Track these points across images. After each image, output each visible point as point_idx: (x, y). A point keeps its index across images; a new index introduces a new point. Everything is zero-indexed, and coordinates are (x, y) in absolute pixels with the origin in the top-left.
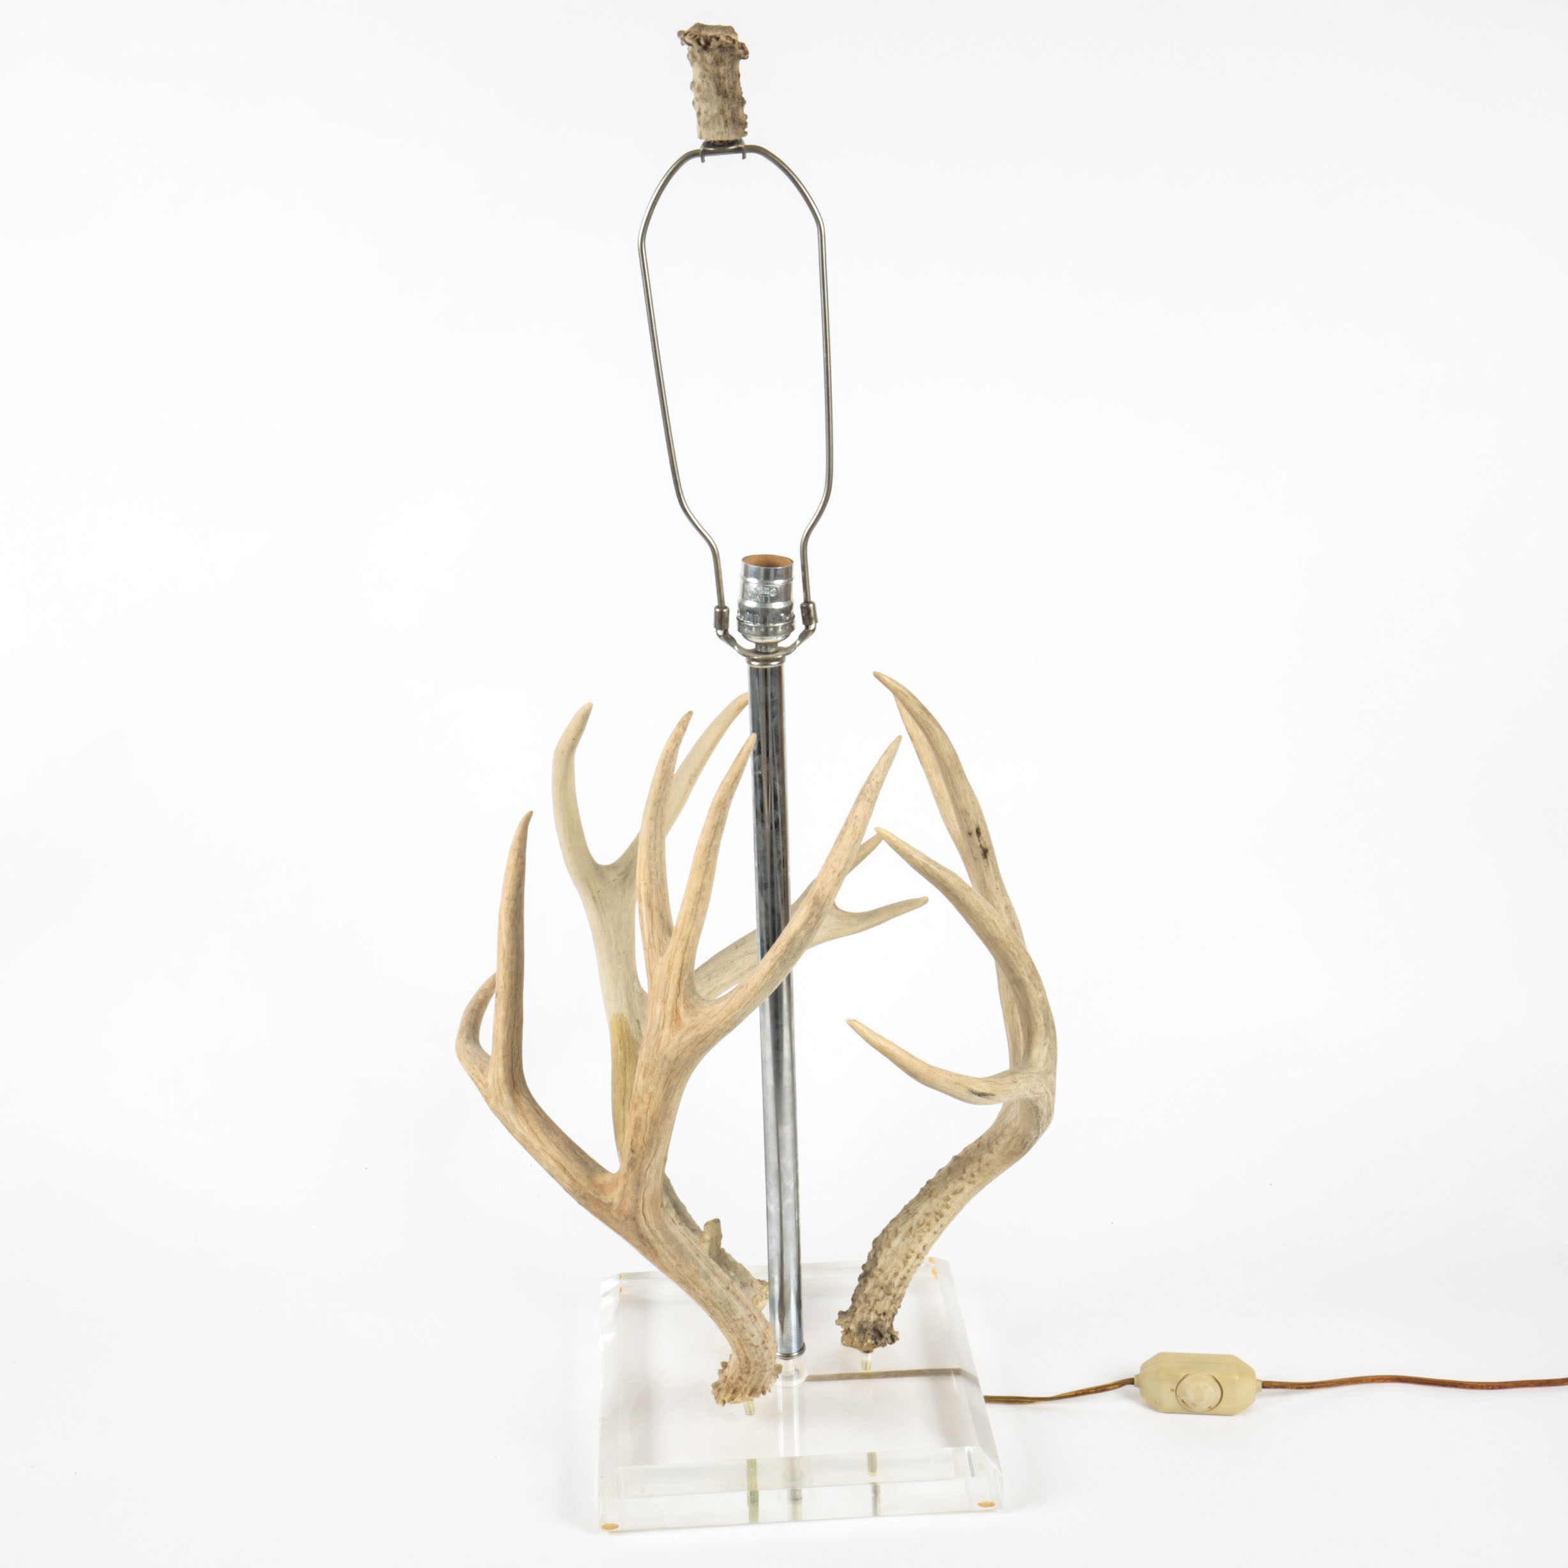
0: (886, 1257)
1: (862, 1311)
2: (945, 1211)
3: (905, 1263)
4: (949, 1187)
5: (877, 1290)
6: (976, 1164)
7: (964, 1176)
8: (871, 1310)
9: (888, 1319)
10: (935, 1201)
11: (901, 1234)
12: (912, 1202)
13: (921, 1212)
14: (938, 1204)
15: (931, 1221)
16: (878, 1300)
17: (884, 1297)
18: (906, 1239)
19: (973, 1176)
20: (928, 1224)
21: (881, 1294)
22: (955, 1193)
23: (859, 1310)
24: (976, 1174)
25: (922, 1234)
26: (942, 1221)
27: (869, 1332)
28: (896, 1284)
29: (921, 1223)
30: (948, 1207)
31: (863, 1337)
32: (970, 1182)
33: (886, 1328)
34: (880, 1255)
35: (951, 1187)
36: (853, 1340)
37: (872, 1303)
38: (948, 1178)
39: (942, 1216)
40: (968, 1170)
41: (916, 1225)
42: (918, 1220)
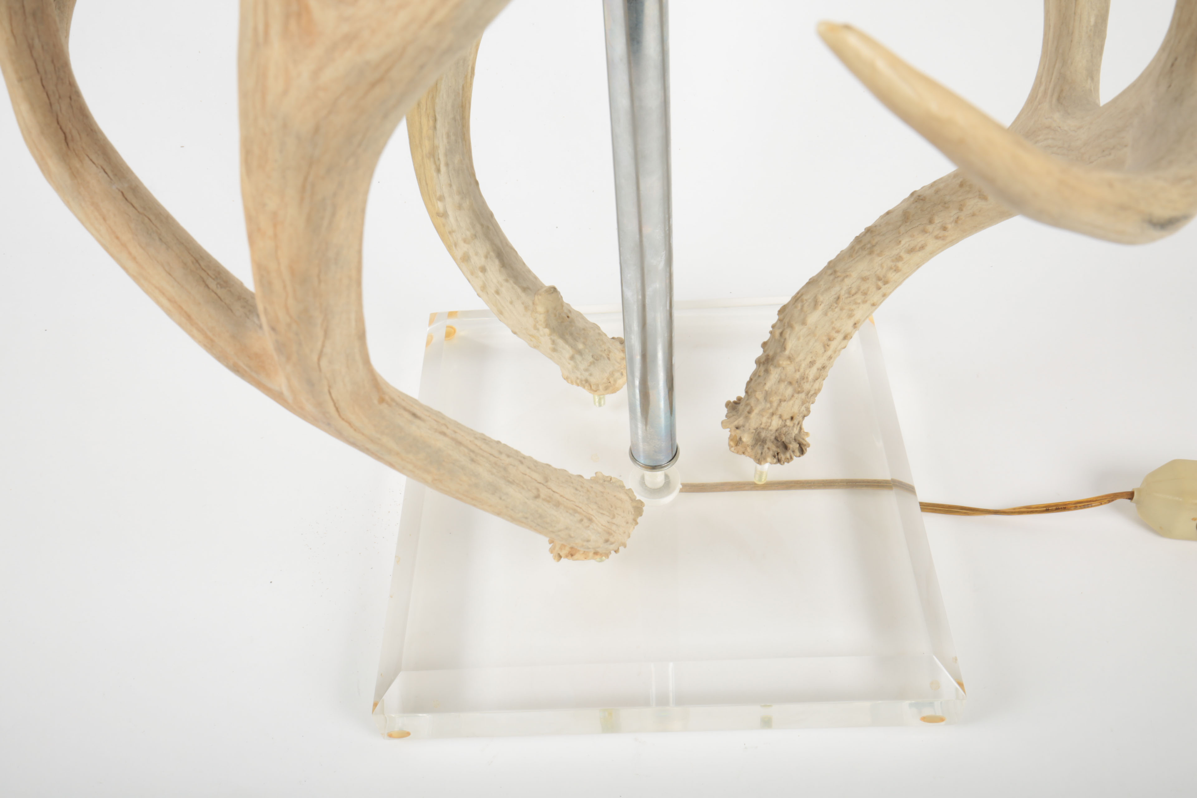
0: (799, 339)
1: (761, 414)
2: (892, 276)
3: (826, 346)
4: (903, 242)
5: (782, 386)
6: (954, 212)
7: (930, 228)
8: (773, 414)
9: (797, 423)
10: (878, 260)
11: (823, 305)
12: (841, 258)
13: (854, 275)
14: (882, 266)
15: (868, 288)
16: (785, 401)
17: (793, 396)
18: (830, 313)
19: (945, 229)
20: (865, 294)
21: (789, 391)
22: (911, 251)
23: (756, 411)
24: (949, 226)
25: (854, 307)
26: (885, 288)
27: (769, 444)
28: (811, 378)
29: (853, 291)
30: (897, 270)
31: (760, 452)
32: (937, 238)
33: (793, 435)
34: (790, 335)
35: (906, 242)
36: (746, 449)
37: (775, 404)
38: (902, 229)
39: (886, 283)
40: (937, 220)
41: (846, 295)
42: (850, 288)
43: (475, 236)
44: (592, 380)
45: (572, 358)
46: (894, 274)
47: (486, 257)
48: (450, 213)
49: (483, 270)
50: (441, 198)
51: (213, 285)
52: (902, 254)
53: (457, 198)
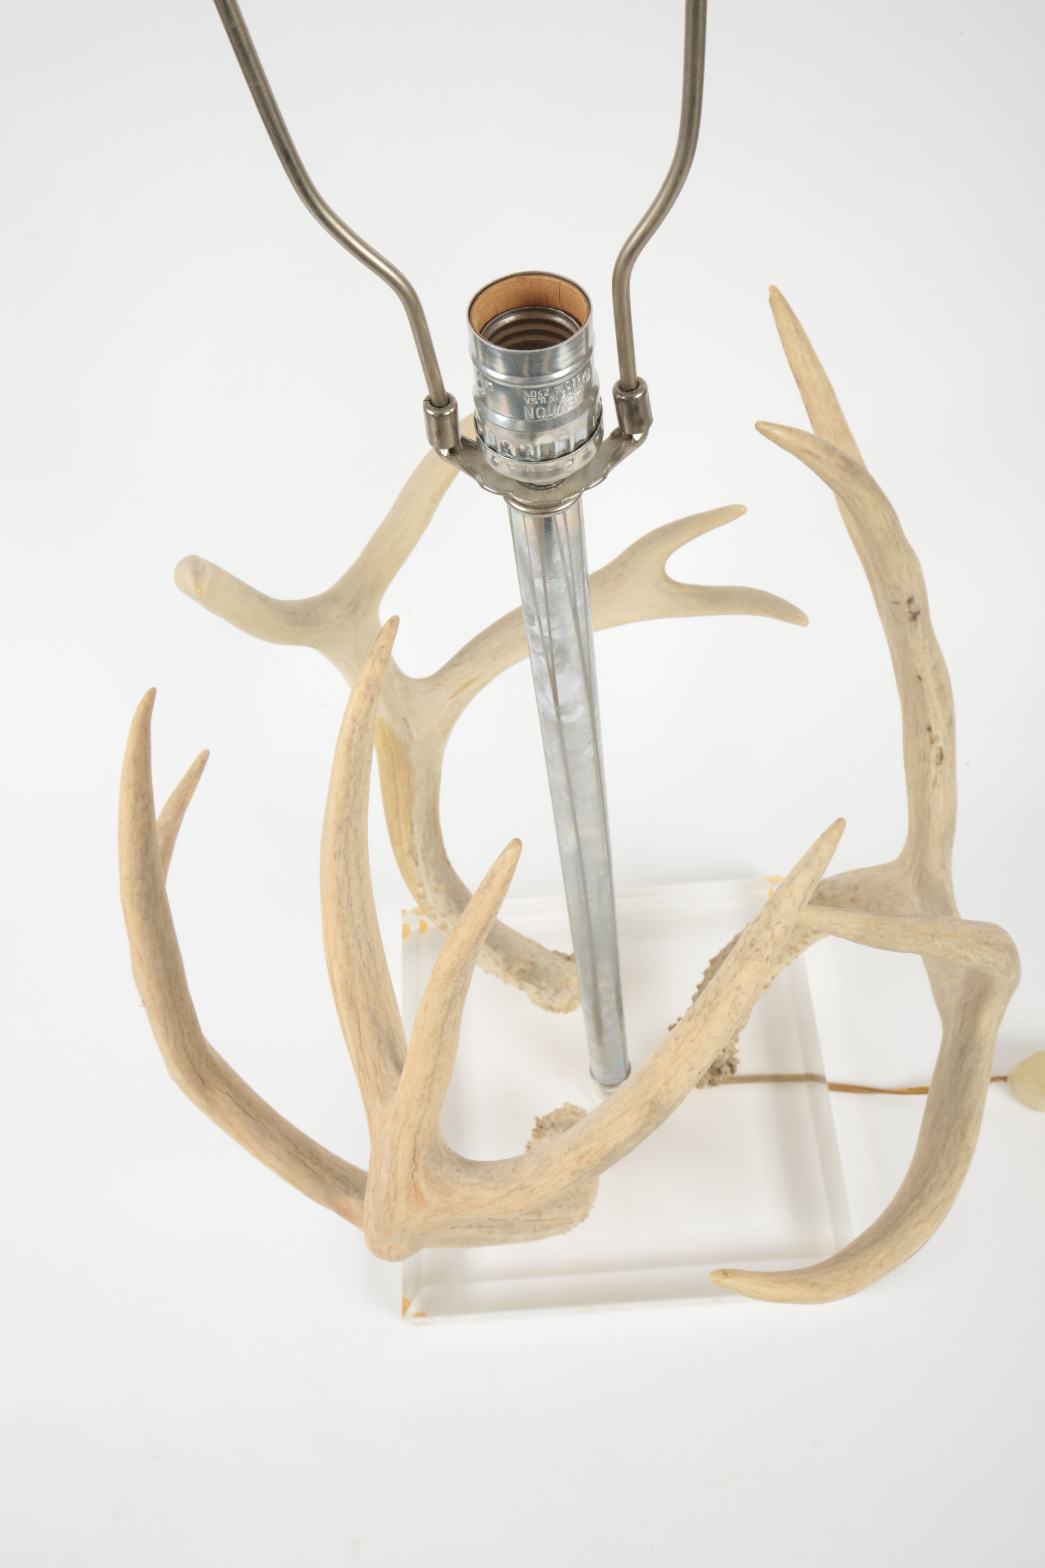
33: (727, 1061)
43: (450, 912)
44: (555, 1006)
45: (537, 993)
50: (421, 885)
51: (309, 1163)
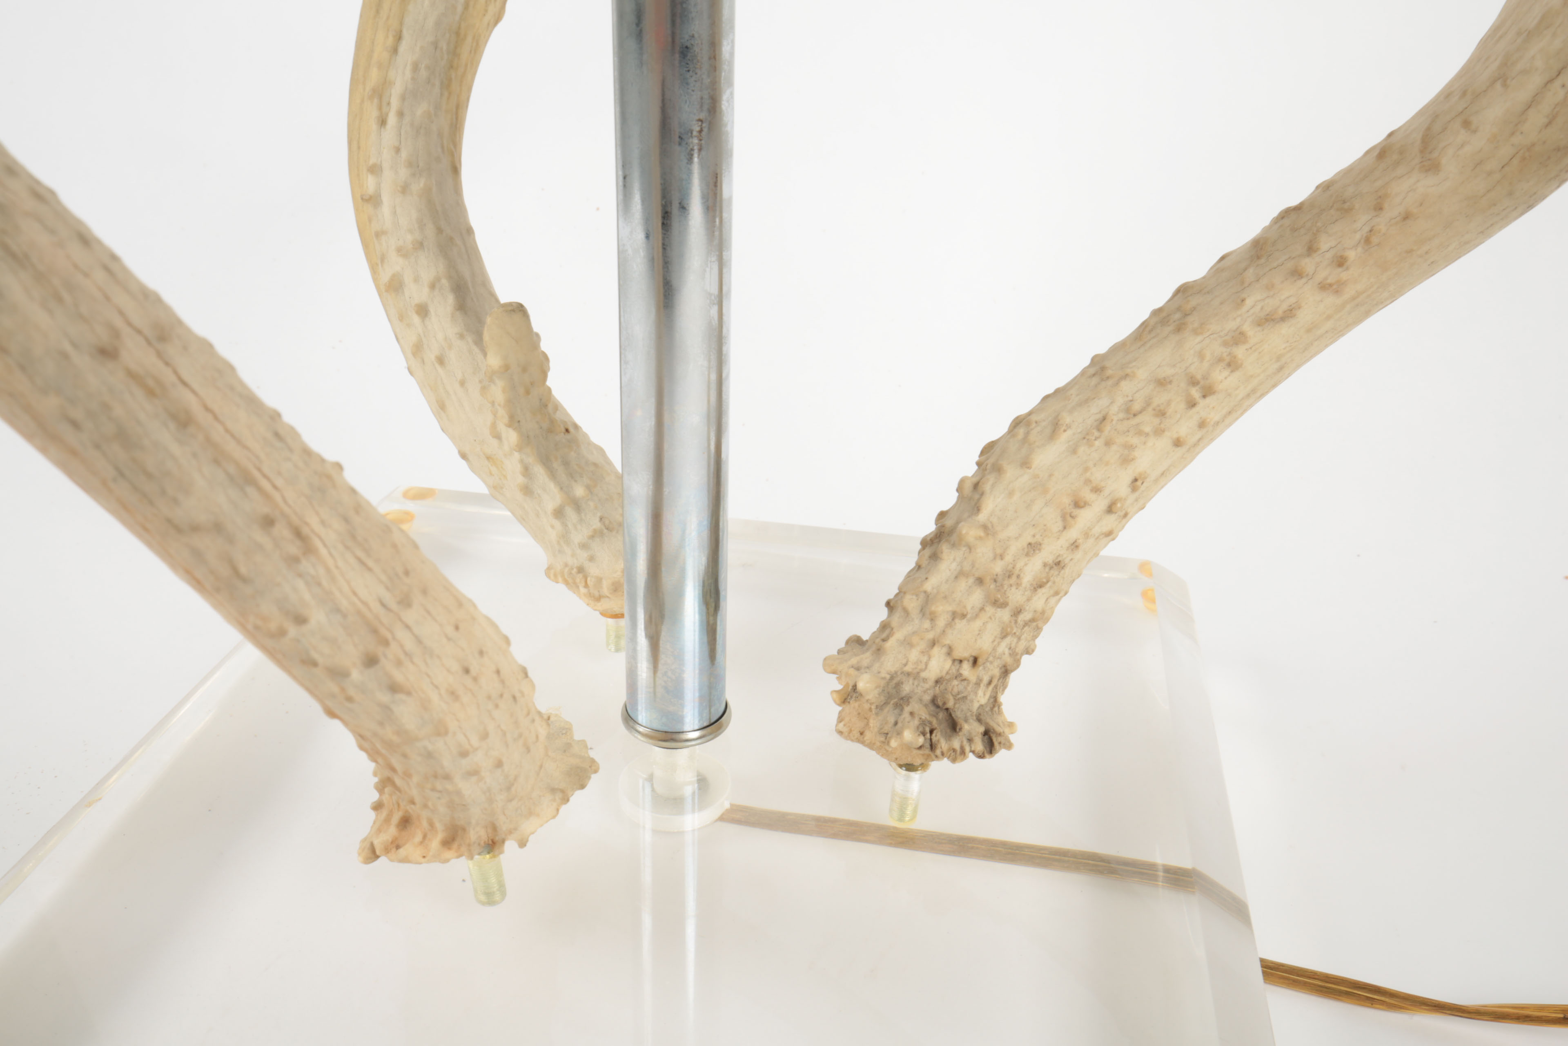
0: (1011, 494)
1: (907, 643)
2: (1222, 378)
3: (1067, 519)
4: (1249, 302)
5: (963, 585)
6: (1362, 220)
7: (1308, 264)
8: (933, 643)
9: (986, 679)
10: (1193, 343)
11: (1069, 432)
13: (1142, 374)
14: (1201, 356)
15: (1169, 403)
16: (964, 616)
17: (982, 609)
18: (1082, 450)
19: (1341, 262)
20: (1161, 414)
21: (976, 598)
22: (1267, 320)
23: (899, 635)
24: (1352, 255)
25: (1135, 441)
26: (1208, 408)
27: (914, 706)
28: (1027, 579)
29: (1136, 407)
30: (1233, 365)
31: (892, 720)
32: (1324, 287)
33: (976, 705)
34: (993, 486)
36: (867, 724)
37: (941, 622)
38: (1250, 274)
39: (1208, 392)
40: (1325, 243)
41: (1121, 415)
42: (1131, 401)
43: (420, 245)
44: (593, 570)
45: (559, 513)
46: (1226, 373)
47: (432, 286)
48: (386, 198)
49: (423, 311)
50: (375, 170)
52: (1247, 328)
53: (403, 173)
